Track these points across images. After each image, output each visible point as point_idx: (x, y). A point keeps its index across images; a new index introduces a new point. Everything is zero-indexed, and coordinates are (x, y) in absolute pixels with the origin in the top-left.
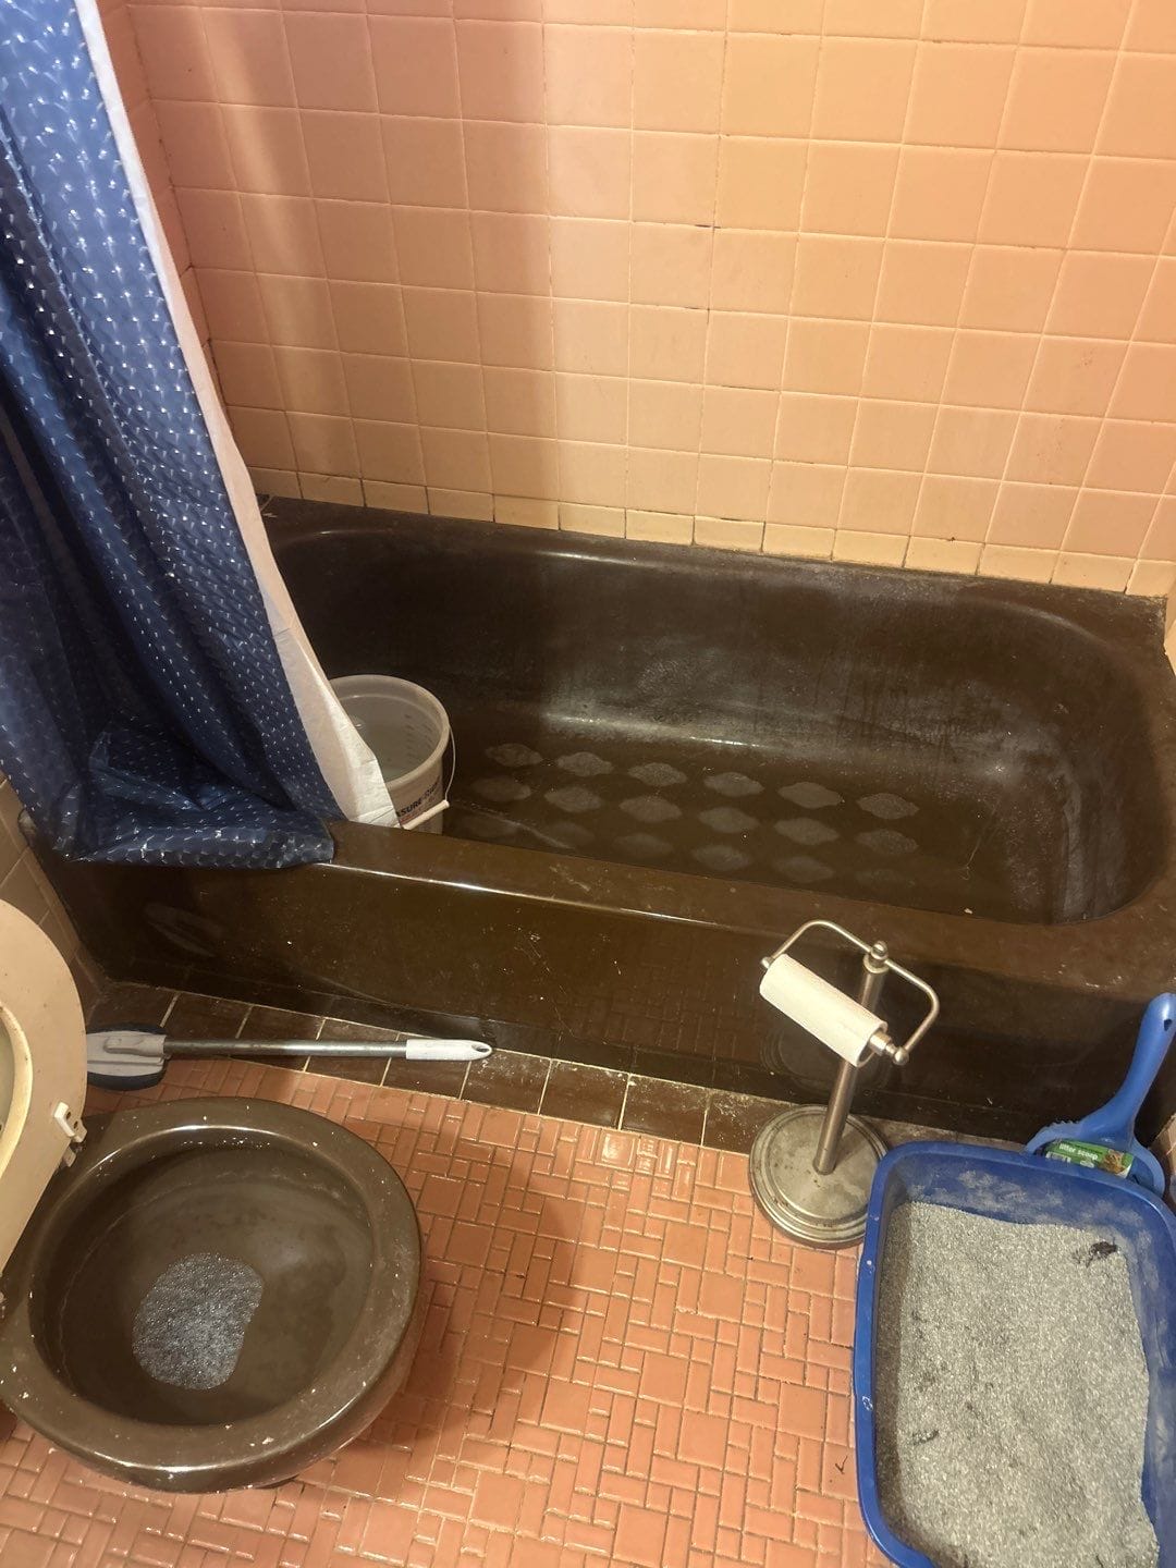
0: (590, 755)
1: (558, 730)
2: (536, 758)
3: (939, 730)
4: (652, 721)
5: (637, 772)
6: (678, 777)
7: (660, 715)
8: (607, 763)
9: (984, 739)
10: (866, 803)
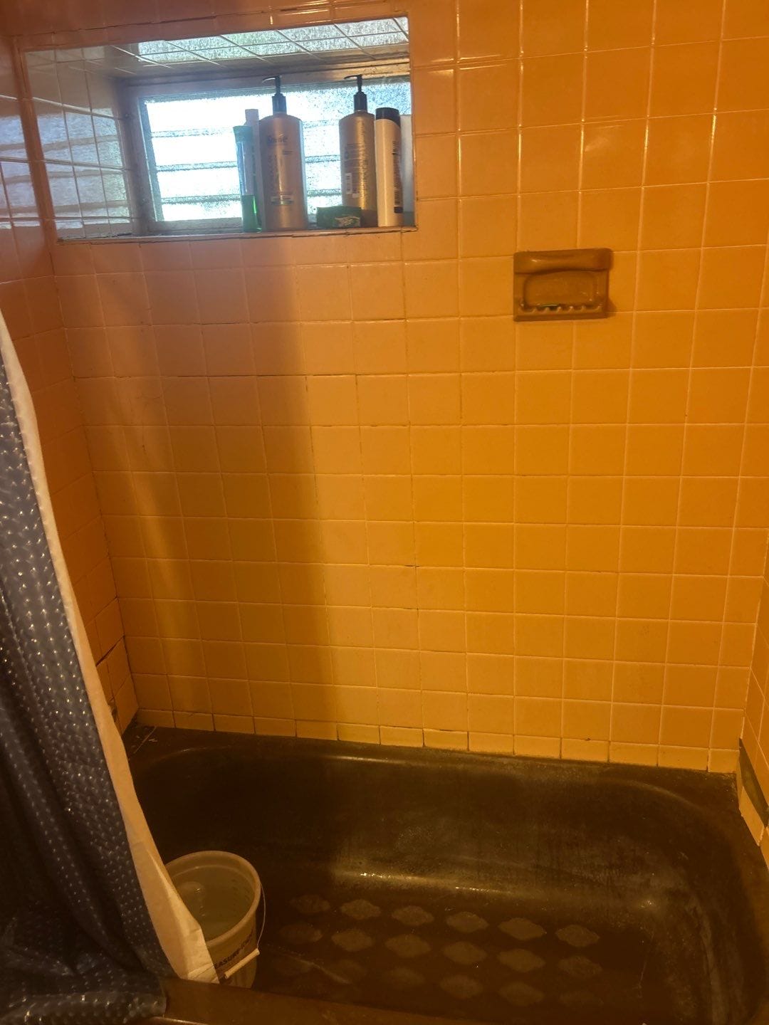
0: (364, 902)
1: (342, 883)
2: (326, 906)
3: (605, 873)
4: (406, 872)
5: (398, 914)
6: (428, 918)
7: (413, 869)
8: (377, 908)
9: (637, 879)
10: (562, 934)
